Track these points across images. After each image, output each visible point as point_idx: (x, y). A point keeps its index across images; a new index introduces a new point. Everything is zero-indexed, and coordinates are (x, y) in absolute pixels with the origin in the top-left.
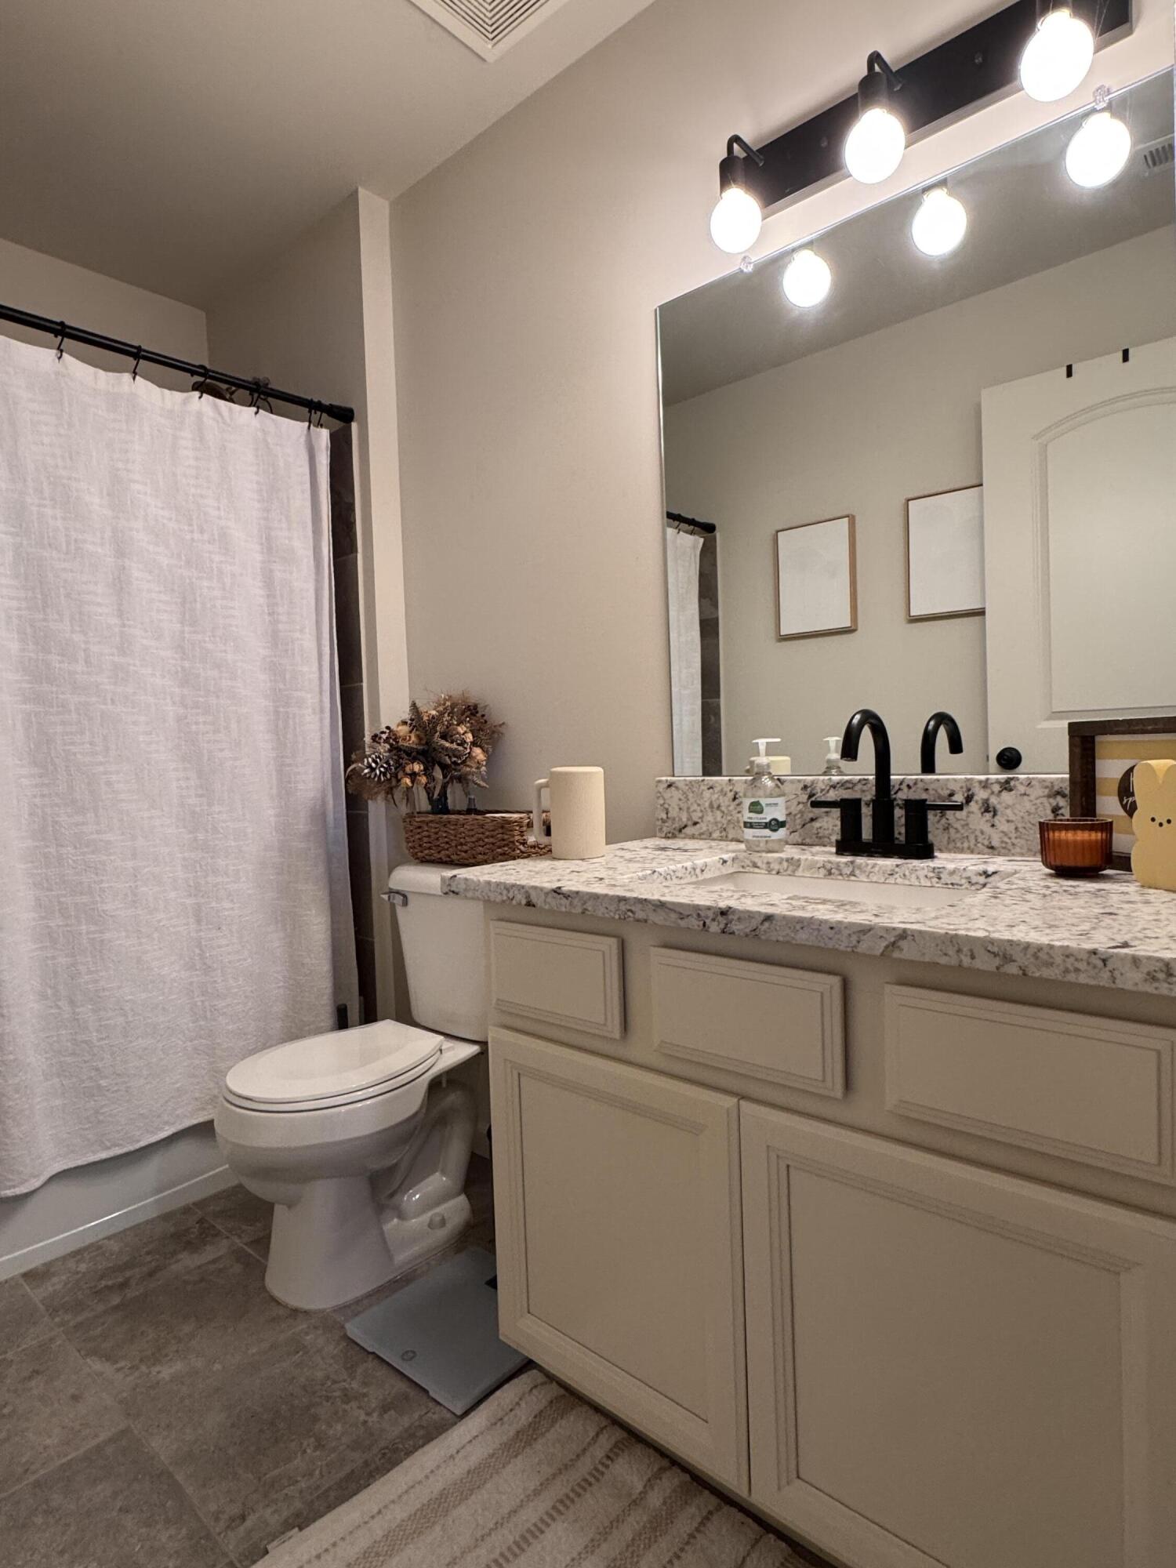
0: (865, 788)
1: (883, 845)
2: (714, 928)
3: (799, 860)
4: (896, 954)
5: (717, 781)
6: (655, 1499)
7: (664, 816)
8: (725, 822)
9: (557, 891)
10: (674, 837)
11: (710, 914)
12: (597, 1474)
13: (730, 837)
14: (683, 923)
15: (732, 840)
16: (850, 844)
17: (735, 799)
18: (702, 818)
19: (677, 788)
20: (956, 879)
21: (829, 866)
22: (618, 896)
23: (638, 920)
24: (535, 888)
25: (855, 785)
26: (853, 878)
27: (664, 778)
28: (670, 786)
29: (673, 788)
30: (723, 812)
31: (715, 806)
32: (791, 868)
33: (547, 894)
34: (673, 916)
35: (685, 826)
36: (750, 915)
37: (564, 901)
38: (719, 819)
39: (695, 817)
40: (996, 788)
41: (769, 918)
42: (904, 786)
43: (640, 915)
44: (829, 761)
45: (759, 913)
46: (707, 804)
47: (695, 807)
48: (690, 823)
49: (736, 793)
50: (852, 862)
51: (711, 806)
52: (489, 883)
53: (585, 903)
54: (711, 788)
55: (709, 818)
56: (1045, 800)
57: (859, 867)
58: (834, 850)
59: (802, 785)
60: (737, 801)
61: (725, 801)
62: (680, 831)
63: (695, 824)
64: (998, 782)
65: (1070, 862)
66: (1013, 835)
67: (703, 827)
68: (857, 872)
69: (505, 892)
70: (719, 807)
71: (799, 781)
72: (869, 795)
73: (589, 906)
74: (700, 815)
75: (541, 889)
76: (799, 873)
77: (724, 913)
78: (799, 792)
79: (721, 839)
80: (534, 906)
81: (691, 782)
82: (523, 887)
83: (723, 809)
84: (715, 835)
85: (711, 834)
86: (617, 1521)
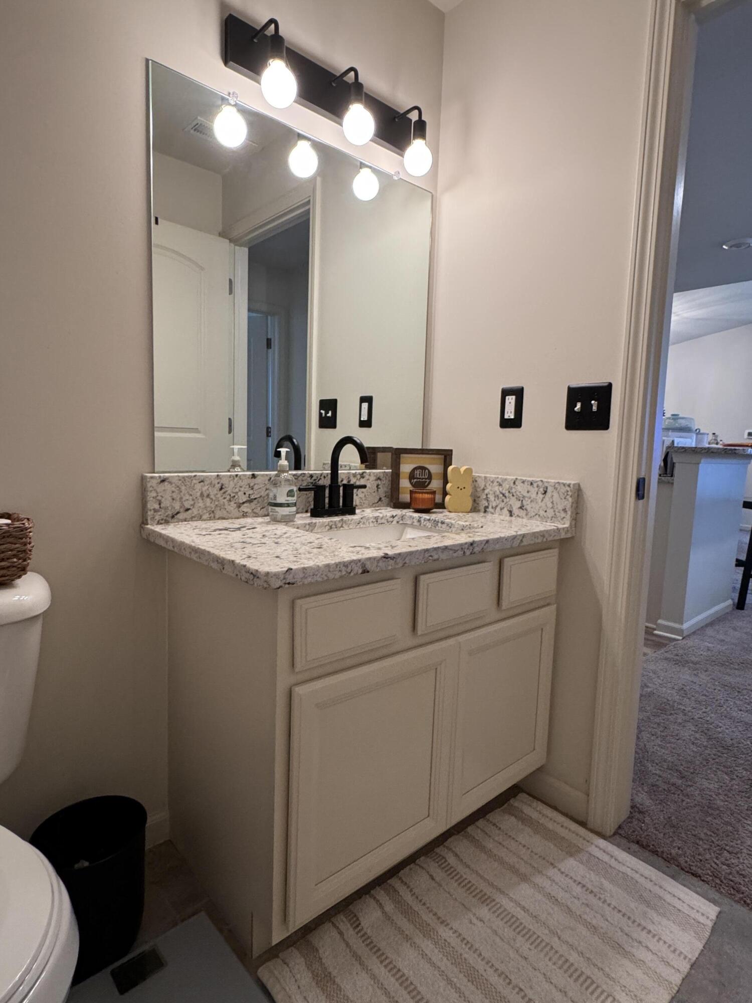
1: (333, 511)
2: (468, 553)
5: (207, 477)
7: (157, 506)
8: (213, 506)
9: (386, 557)
10: (167, 522)
11: (466, 546)
13: (217, 517)
14: (455, 555)
15: (218, 519)
16: (317, 512)
17: (221, 489)
18: (193, 505)
19: (170, 483)
22: (424, 549)
23: (435, 560)
24: (370, 559)
28: (163, 481)
29: (166, 483)
30: (212, 499)
31: (205, 495)
33: (378, 561)
34: (451, 552)
35: (178, 513)
37: (391, 562)
38: (208, 504)
39: (187, 505)
43: (436, 557)
46: (199, 494)
47: (187, 497)
48: (182, 510)
49: (222, 485)
51: (202, 495)
53: (405, 559)
54: (202, 481)
55: (201, 504)
59: (268, 478)
60: (223, 491)
61: (214, 492)
62: (173, 517)
63: (187, 510)
65: (421, 507)
67: (195, 511)
69: (344, 569)
70: (208, 496)
71: (267, 475)
72: (327, 482)
73: (407, 561)
74: (192, 503)
75: (374, 558)
77: (472, 544)
78: (267, 482)
79: (210, 519)
80: (368, 572)
81: (184, 477)
82: (360, 561)
83: (212, 496)
84: (204, 517)
85: (201, 516)
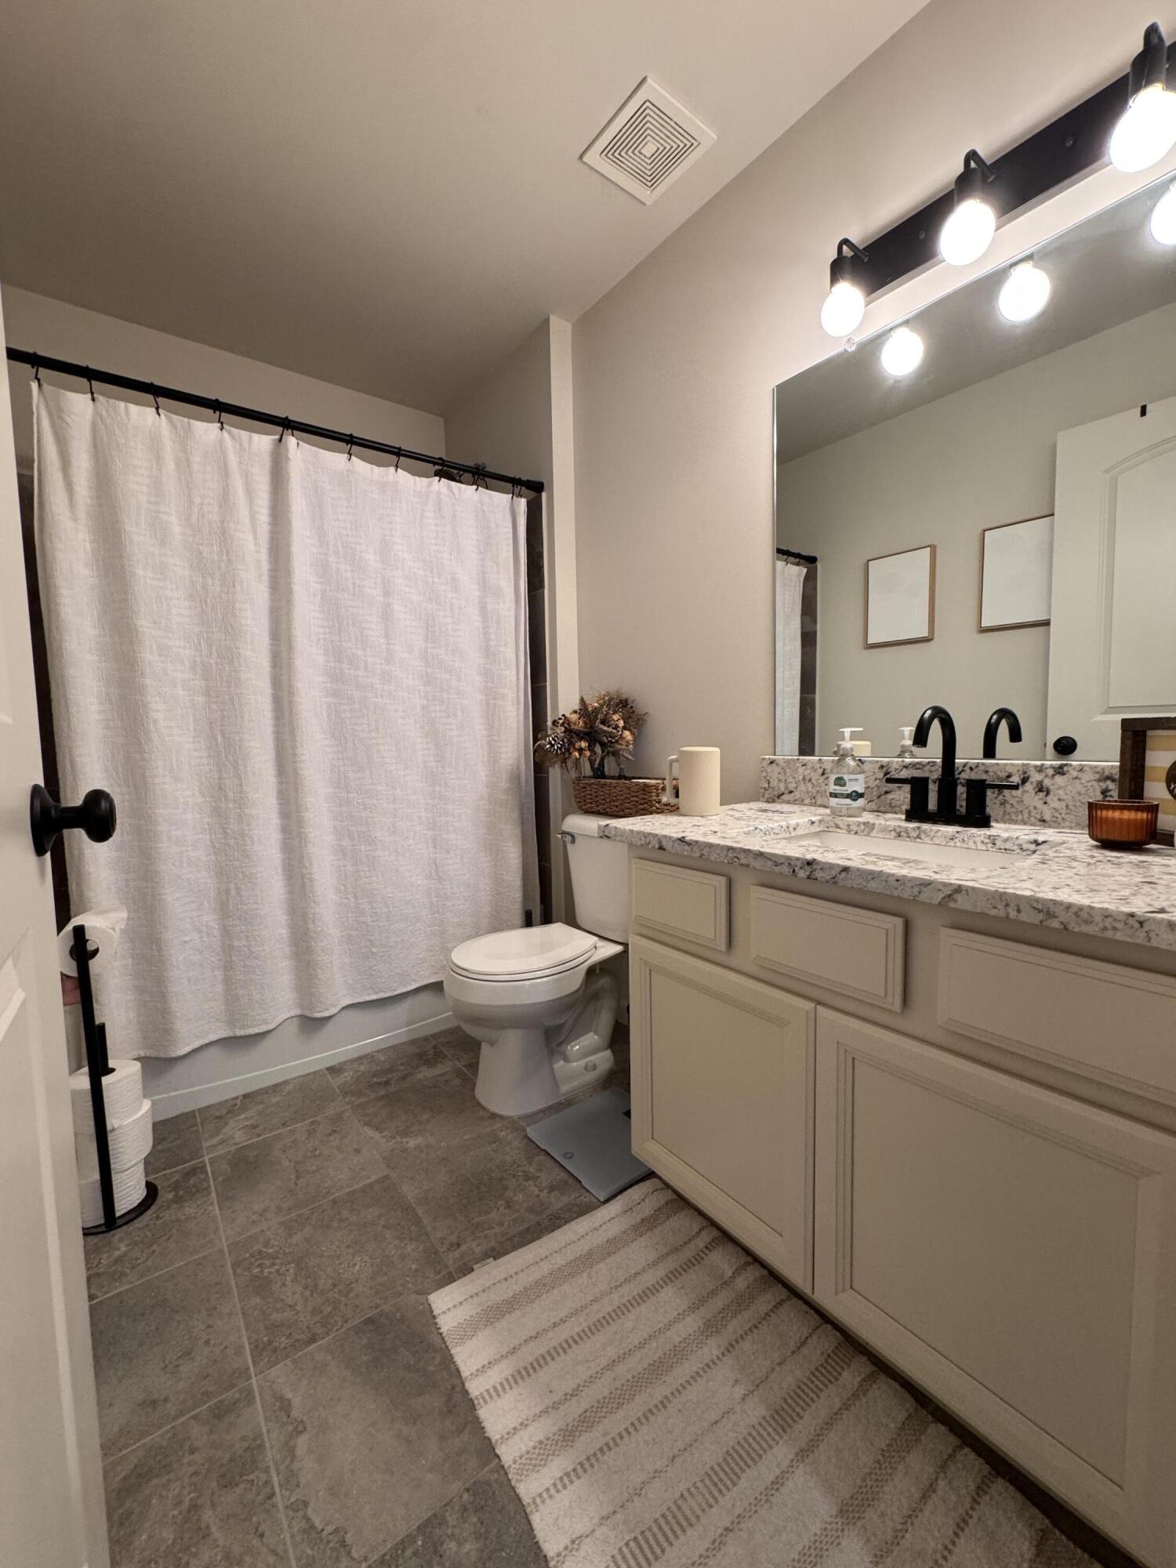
0: (933, 769)
1: (946, 815)
2: (802, 874)
3: (874, 824)
4: (952, 905)
5: (809, 760)
6: (741, 1283)
7: (766, 785)
8: (814, 791)
9: (682, 840)
10: (774, 801)
11: (799, 864)
12: (698, 1259)
13: (818, 803)
14: (777, 869)
15: (820, 806)
16: (917, 812)
17: (823, 774)
18: (796, 788)
19: (777, 764)
20: (1008, 845)
21: (898, 830)
22: (727, 846)
23: (742, 865)
24: (666, 836)
25: (924, 766)
26: (918, 840)
27: (767, 757)
28: (772, 762)
29: (774, 765)
30: (813, 784)
31: (807, 779)
32: (867, 830)
33: (674, 841)
34: (770, 863)
35: (783, 794)
36: (831, 866)
37: (687, 847)
38: (810, 789)
39: (791, 787)
40: (1051, 772)
41: (846, 869)
42: (967, 769)
43: (743, 861)
44: (903, 746)
45: (838, 865)
46: (801, 777)
47: (791, 779)
48: (786, 791)
49: (824, 770)
50: (919, 828)
51: (804, 779)
52: (632, 831)
53: (702, 850)
54: (804, 765)
55: (802, 787)
56: (1095, 783)
57: (925, 832)
58: (904, 817)
59: (879, 765)
60: (825, 776)
61: (815, 776)
62: (779, 797)
63: (791, 792)
64: (1052, 767)
65: (1116, 836)
66: (1064, 812)
67: (797, 795)
68: (923, 836)
69: (643, 839)
70: (810, 780)
71: (877, 762)
72: (936, 774)
73: (705, 852)
74: (795, 785)
75: (670, 838)
76: (874, 833)
77: (810, 863)
78: (877, 770)
79: (811, 805)
80: (664, 849)
81: (788, 760)
82: (657, 835)
83: (813, 781)
84: (806, 802)
85: (803, 800)
86: (713, 1293)
